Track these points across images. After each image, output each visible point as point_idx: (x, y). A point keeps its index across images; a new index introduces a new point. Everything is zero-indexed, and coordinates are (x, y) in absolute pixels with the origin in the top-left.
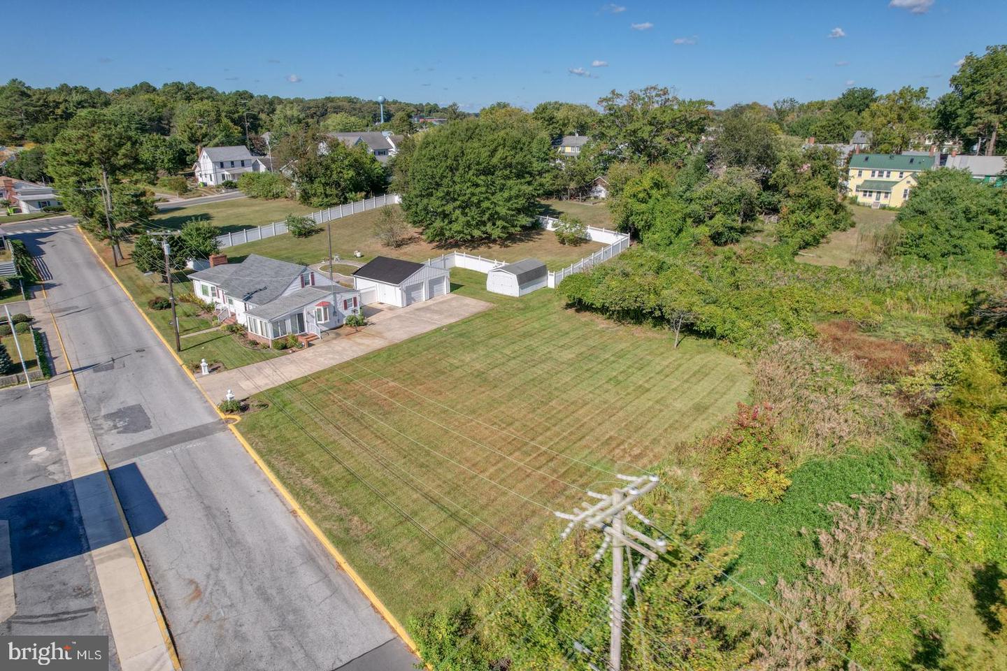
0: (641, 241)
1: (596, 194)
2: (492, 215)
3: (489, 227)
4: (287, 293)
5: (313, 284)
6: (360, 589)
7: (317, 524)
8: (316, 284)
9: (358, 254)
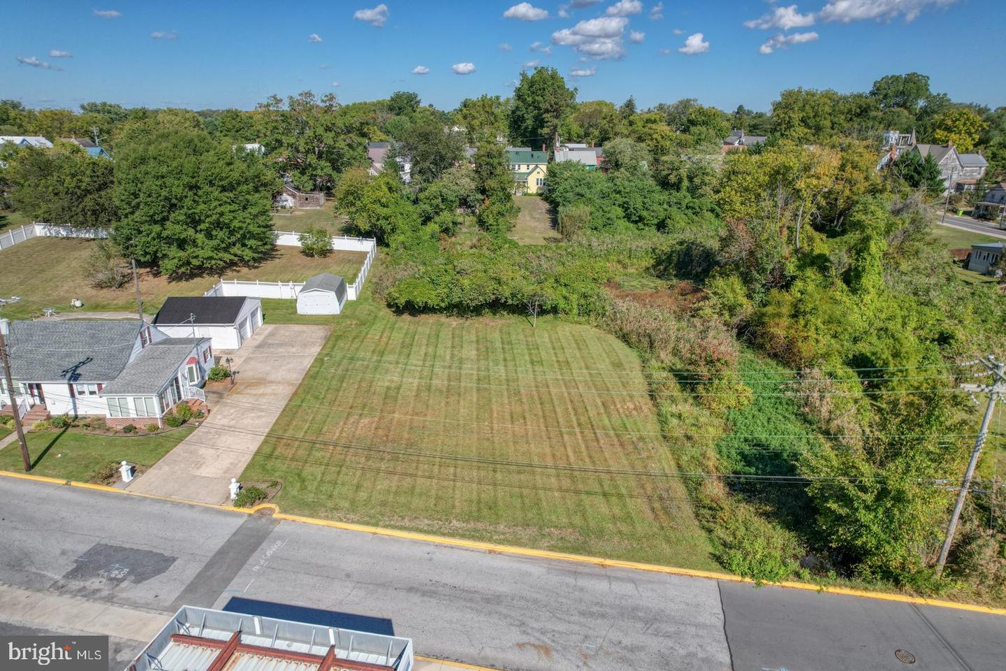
0: (387, 245)
1: (281, 204)
2: (244, 236)
3: (236, 250)
4: (132, 360)
5: (151, 342)
6: (644, 570)
7: (533, 548)
8: (153, 341)
9: (78, 304)
